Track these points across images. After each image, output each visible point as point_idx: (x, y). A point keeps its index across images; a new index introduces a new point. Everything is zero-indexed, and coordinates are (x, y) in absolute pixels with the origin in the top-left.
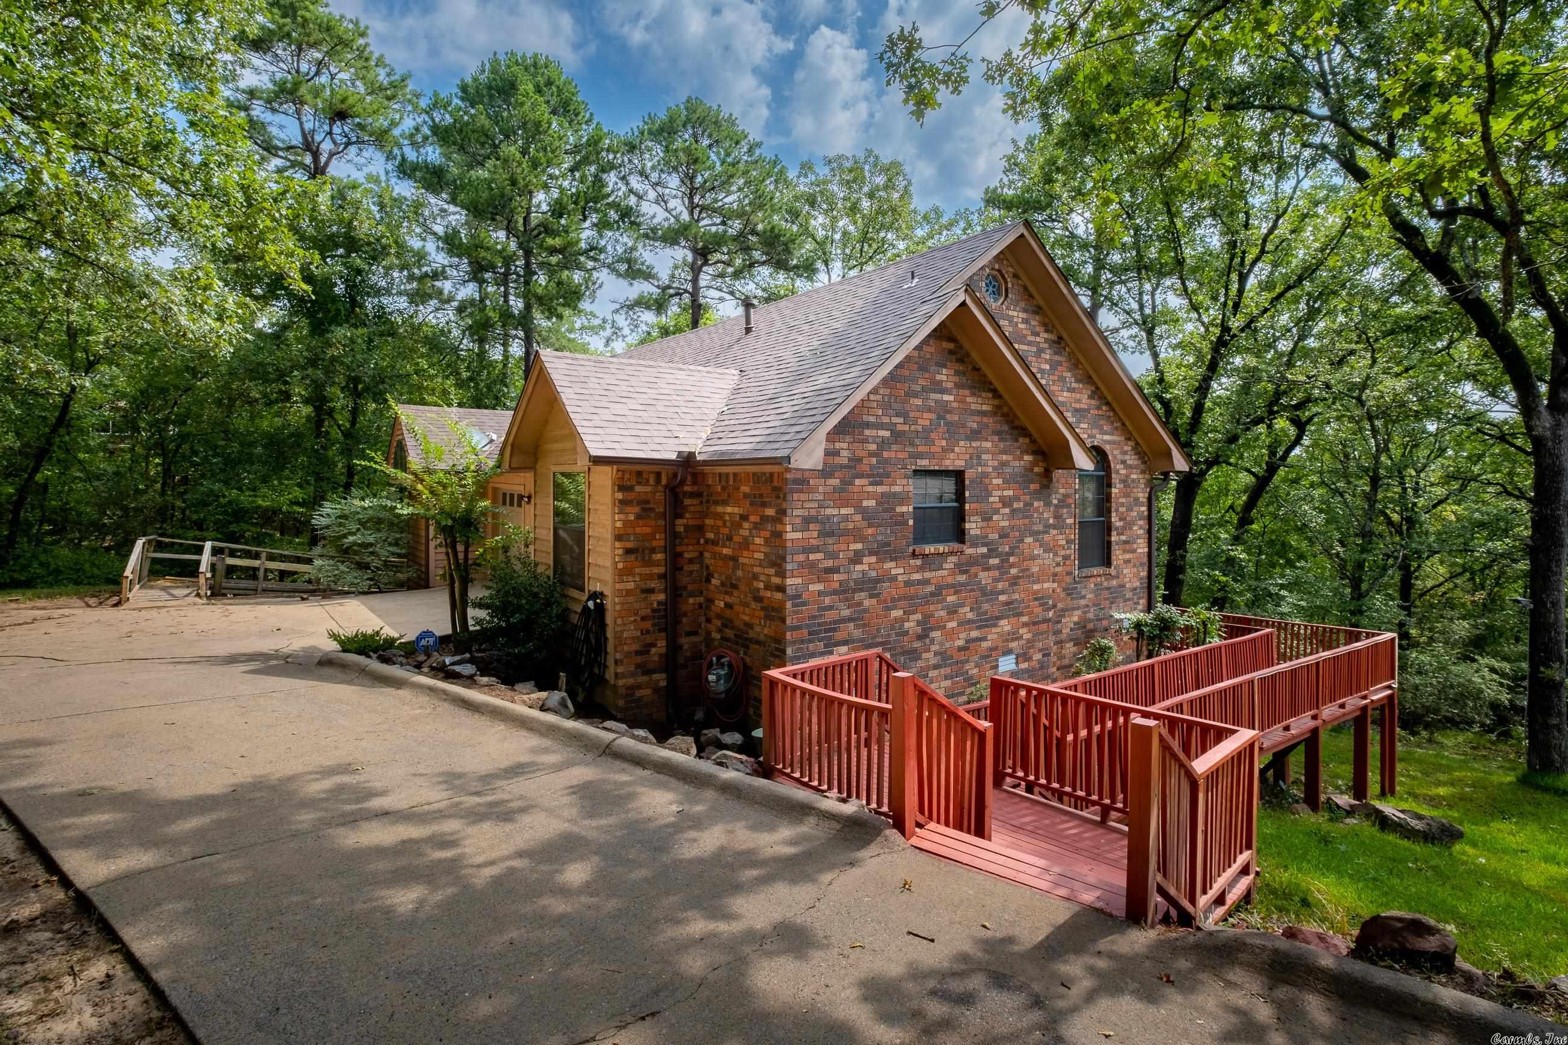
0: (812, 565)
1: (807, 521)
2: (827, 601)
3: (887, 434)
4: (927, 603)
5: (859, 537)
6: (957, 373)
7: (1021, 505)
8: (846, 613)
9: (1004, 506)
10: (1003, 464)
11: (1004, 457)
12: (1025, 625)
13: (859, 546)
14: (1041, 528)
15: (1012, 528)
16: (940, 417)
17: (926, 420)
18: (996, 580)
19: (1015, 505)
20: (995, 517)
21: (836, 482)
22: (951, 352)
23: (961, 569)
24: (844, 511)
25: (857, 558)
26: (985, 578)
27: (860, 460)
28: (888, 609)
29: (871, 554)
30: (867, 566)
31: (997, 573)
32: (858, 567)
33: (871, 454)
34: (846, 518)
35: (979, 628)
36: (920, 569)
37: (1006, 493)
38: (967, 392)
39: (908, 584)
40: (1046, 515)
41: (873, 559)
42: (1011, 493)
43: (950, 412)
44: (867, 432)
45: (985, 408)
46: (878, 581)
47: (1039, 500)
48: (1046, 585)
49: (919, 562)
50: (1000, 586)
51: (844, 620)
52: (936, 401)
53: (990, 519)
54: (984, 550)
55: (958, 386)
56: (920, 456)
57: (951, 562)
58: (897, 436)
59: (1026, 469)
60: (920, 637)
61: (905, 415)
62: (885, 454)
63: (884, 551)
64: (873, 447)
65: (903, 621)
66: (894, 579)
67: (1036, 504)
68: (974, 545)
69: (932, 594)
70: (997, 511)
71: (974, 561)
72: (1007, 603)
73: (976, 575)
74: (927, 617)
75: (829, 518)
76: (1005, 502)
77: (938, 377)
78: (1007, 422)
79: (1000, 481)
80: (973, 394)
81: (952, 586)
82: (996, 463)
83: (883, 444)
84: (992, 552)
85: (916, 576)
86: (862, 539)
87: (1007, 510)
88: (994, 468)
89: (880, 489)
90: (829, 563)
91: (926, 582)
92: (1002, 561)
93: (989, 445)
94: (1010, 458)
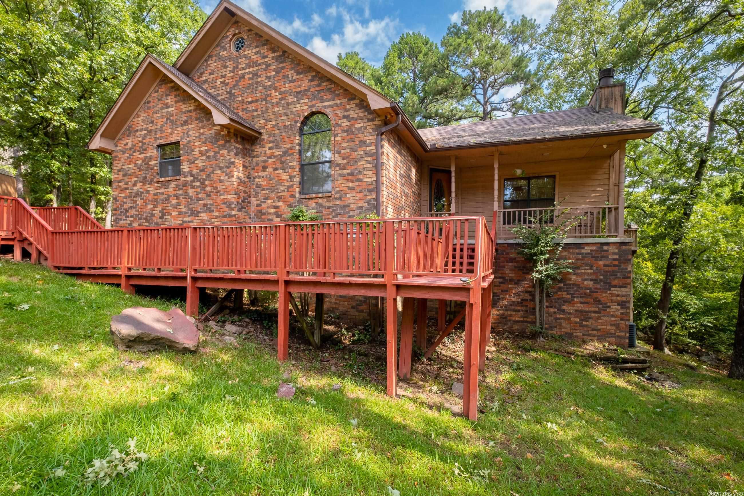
0: (120, 187)
1: (119, 170)
2: (125, 200)
3: (145, 132)
4: (163, 203)
5: (135, 175)
6: (176, 96)
7: (213, 153)
8: (132, 205)
9: (202, 156)
10: (202, 134)
11: (202, 131)
12: (217, 217)
13: (136, 179)
14: (226, 164)
15: (206, 166)
16: (168, 119)
17: (161, 122)
18: (198, 193)
19: (208, 154)
20: (196, 162)
21: (128, 155)
22: (172, 88)
23: (179, 187)
24: (130, 166)
25: (135, 185)
26: (191, 192)
27: (135, 145)
28: (147, 205)
29: (140, 182)
30: (139, 187)
31: (199, 190)
32: (135, 188)
33: (140, 142)
34: (130, 169)
35: (189, 216)
36: (160, 188)
37: (202, 149)
38: (181, 104)
39: (155, 194)
40: (228, 157)
41: (141, 184)
42: (206, 148)
43: (173, 115)
44: (138, 133)
45: (190, 108)
46: (142, 193)
47: (223, 149)
48: (229, 196)
49: (159, 185)
50: (200, 196)
51: (130, 208)
52: (166, 112)
53: (193, 163)
54: (192, 178)
55: (176, 102)
56: (158, 139)
57: (174, 185)
58: (149, 131)
59: (215, 134)
60: (161, 218)
61: (152, 122)
62: (144, 141)
63: (145, 181)
64: (140, 139)
65: (153, 210)
66: (148, 192)
67: (221, 152)
68: (186, 176)
69: (166, 199)
70: (197, 159)
71: (185, 184)
72: (204, 205)
73: (186, 190)
74: (163, 209)
75: (125, 169)
76: (202, 153)
77: (166, 101)
78: (203, 112)
79: (199, 143)
80: (184, 104)
81: (175, 196)
82: (197, 135)
83: (144, 137)
84: (196, 179)
85: (158, 191)
86: (136, 176)
87: (204, 158)
88: (196, 137)
89: (142, 156)
90: (126, 186)
91: (162, 194)
92: (201, 184)
93: (193, 126)
94: (206, 130)
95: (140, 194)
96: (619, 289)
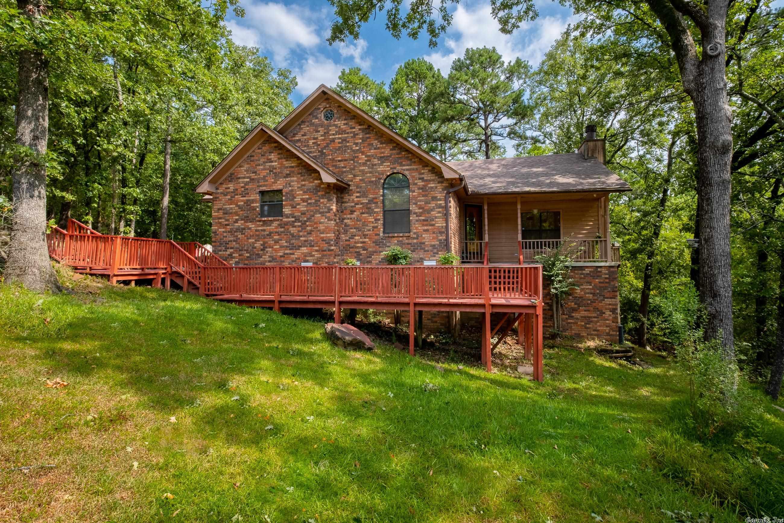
0: (220, 223)
1: (219, 209)
2: (225, 234)
3: (248, 180)
4: (265, 238)
5: (236, 214)
6: (279, 154)
7: (313, 201)
8: (232, 239)
9: (303, 202)
10: (304, 185)
11: (303, 183)
12: (317, 251)
13: (237, 217)
14: (326, 210)
15: (308, 211)
16: (270, 171)
17: (264, 173)
18: (299, 231)
19: (309, 201)
20: (298, 207)
21: (229, 197)
22: (276, 147)
23: (280, 226)
24: (231, 206)
25: (236, 221)
26: (293, 230)
27: (237, 190)
28: (248, 239)
29: (242, 220)
30: (240, 224)
31: (300, 229)
32: (236, 224)
33: (242, 187)
34: (231, 209)
35: (290, 249)
36: (262, 225)
37: (304, 197)
38: (284, 160)
39: (256, 231)
40: (328, 205)
41: (243, 222)
42: (307, 196)
43: (276, 169)
44: (240, 180)
45: (293, 165)
46: (244, 229)
47: (323, 198)
48: (328, 235)
49: (261, 223)
50: (301, 234)
51: (231, 241)
52: (270, 166)
53: (295, 207)
54: (293, 219)
55: (279, 159)
56: (261, 186)
57: (275, 224)
58: (252, 180)
59: (317, 186)
60: (262, 250)
61: (255, 172)
62: (247, 187)
63: (246, 219)
64: (243, 185)
65: (254, 243)
66: (250, 229)
67: (322, 200)
68: (287, 217)
69: (267, 235)
70: (299, 204)
71: (287, 224)
72: (305, 241)
73: (288, 229)
74: (264, 243)
75: (226, 208)
76: (303, 200)
77: (270, 157)
78: (305, 169)
79: (301, 192)
80: (287, 161)
81: (276, 232)
82: (299, 186)
83: (247, 184)
84: (297, 220)
85: (260, 228)
86: (238, 215)
87: (305, 204)
88: (298, 188)
89: (244, 198)
90: (227, 223)
91: (264, 230)
92: (302, 224)
93: (295, 179)
94: (307, 183)
95: (242, 230)
96: (610, 300)
